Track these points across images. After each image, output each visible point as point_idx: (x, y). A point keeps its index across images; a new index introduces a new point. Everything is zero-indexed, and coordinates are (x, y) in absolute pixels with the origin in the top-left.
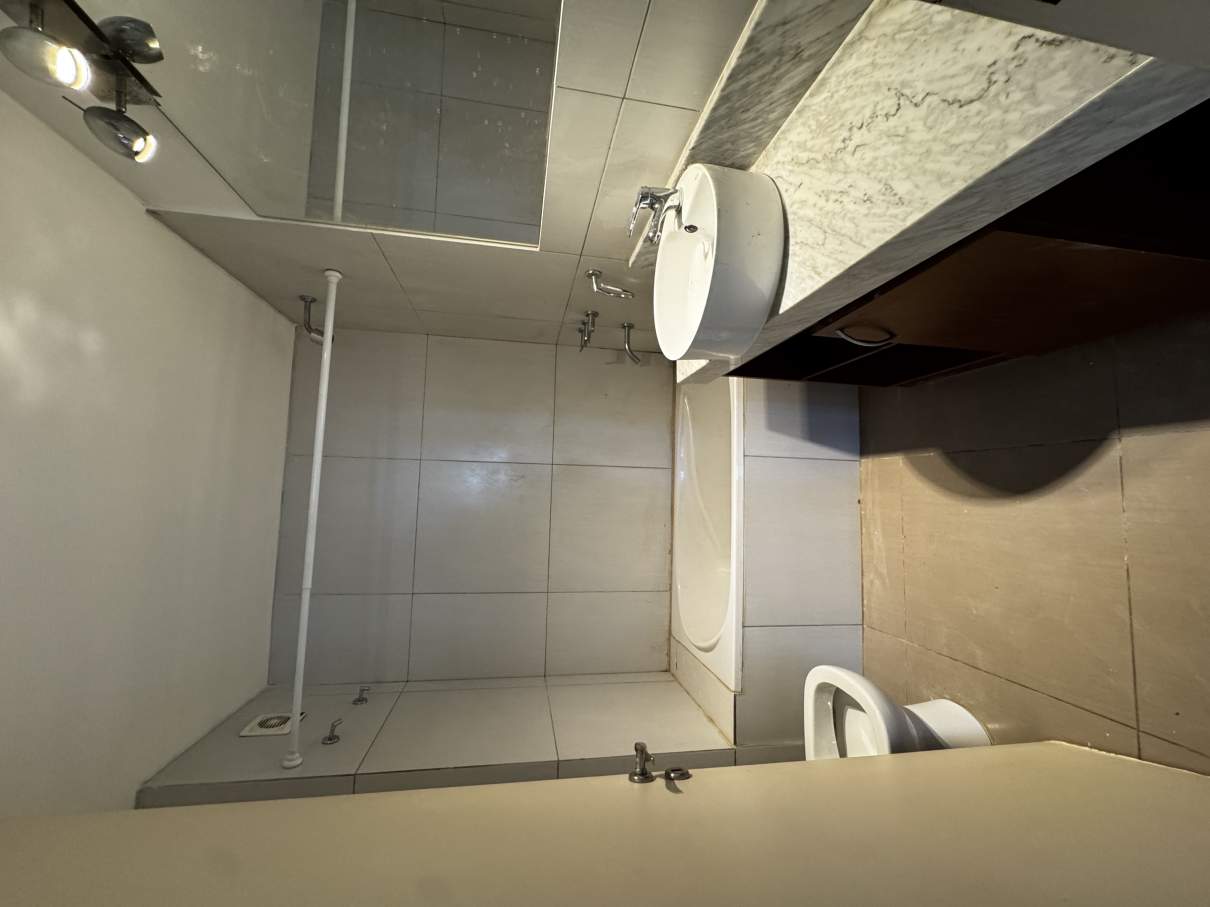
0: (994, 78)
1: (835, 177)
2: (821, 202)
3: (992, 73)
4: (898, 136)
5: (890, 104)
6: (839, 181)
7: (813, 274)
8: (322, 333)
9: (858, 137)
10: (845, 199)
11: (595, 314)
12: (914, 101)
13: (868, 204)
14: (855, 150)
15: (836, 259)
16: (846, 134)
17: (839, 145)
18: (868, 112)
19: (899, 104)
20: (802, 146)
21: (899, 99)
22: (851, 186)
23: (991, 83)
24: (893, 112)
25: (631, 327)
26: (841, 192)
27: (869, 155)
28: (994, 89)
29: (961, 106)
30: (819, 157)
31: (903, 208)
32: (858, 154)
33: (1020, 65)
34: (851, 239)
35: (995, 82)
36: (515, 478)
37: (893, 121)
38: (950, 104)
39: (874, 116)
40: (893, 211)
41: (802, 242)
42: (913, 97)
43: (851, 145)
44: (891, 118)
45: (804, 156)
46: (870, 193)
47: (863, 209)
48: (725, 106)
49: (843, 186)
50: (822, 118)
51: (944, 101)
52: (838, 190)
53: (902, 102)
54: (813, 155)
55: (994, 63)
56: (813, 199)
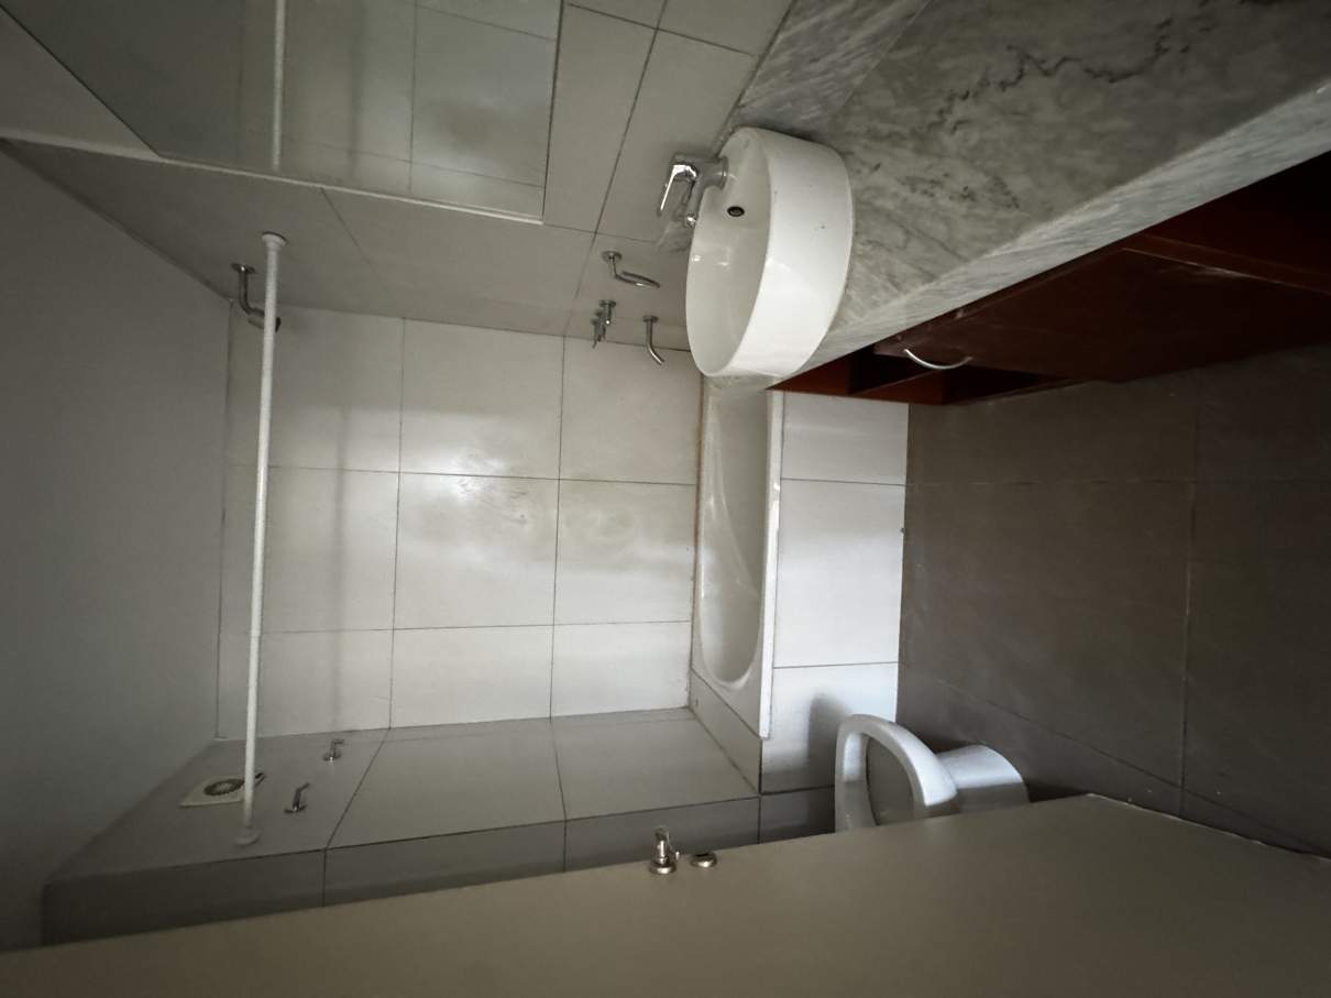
0: (1165, 45)
1: (925, 162)
2: (905, 192)
3: (1163, 38)
4: (1017, 113)
5: (1008, 69)
6: (930, 167)
7: (889, 285)
8: (262, 314)
9: (960, 110)
10: (938, 192)
11: (612, 304)
12: (1045, 66)
13: (968, 202)
14: (955, 129)
15: (920, 269)
16: (942, 104)
17: (934, 118)
18: (976, 78)
19: (1021, 71)
20: (882, 115)
21: (1022, 62)
22: (946, 175)
23: (1160, 50)
24: (1012, 79)
25: (654, 319)
26: (932, 182)
27: (975, 137)
28: (1164, 59)
29: (1112, 81)
30: (905, 131)
31: (1015, 213)
32: (959, 133)
33: (1207, 30)
34: (942, 245)
35: (1166, 50)
36: (514, 495)
37: (1010, 94)
38: (1096, 76)
39: (984, 83)
40: (1003, 214)
41: (877, 242)
42: (1043, 61)
43: (950, 120)
44: (1009, 90)
45: (884, 128)
46: (972, 186)
47: (962, 208)
48: (788, 52)
49: (936, 174)
50: (911, 79)
51: (1088, 71)
52: (929, 177)
53: (1026, 67)
54: (897, 128)
55: (1168, 23)
56: (893, 187)
